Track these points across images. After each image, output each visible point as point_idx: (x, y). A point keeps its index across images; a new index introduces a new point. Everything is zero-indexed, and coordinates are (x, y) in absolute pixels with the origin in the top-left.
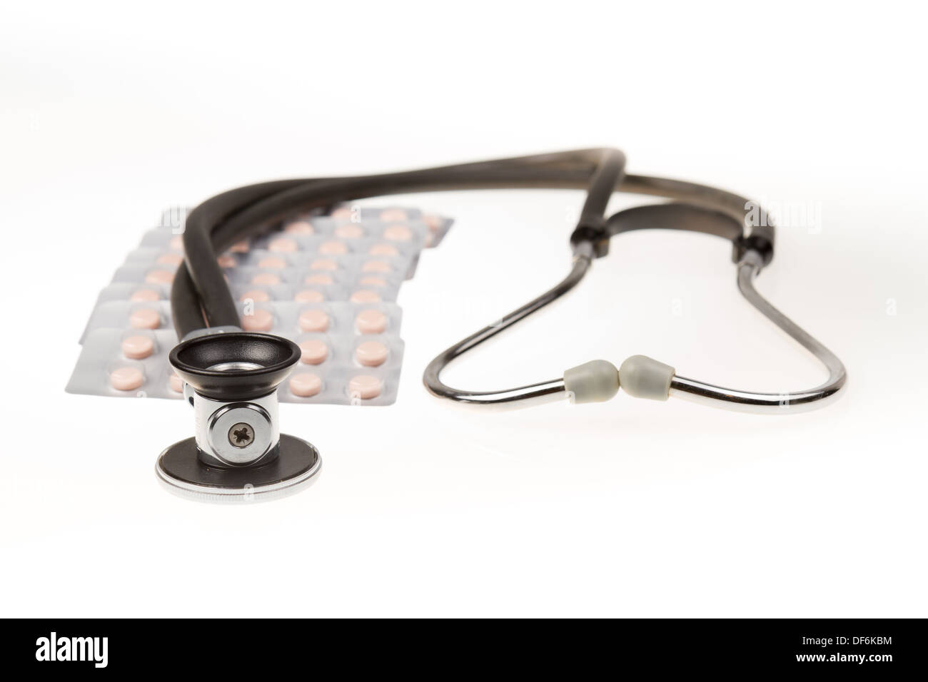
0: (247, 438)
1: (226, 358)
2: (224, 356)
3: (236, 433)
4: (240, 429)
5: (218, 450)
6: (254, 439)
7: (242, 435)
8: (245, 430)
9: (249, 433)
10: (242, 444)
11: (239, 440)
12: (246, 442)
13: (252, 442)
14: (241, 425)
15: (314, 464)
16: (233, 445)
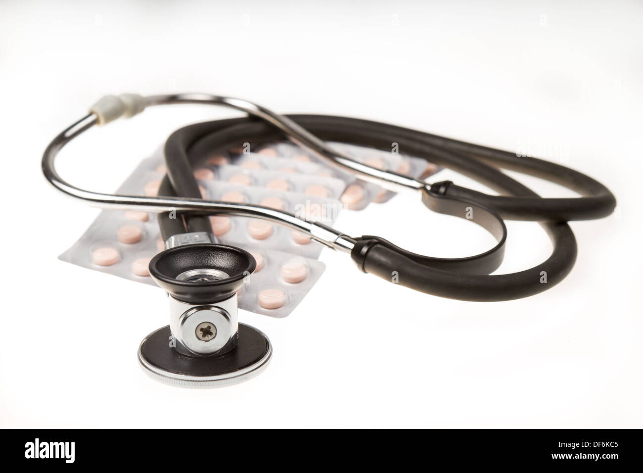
0: (211, 334)
1: (196, 265)
2: (195, 263)
3: (202, 330)
4: (205, 326)
5: (187, 343)
6: (216, 334)
7: (207, 332)
8: (209, 327)
9: (212, 330)
10: (206, 338)
11: (204, 336)
12: (210, 337)
13: (214, 337)
14: (206, 324)
15: (266, 353)
16: (199, 339)
